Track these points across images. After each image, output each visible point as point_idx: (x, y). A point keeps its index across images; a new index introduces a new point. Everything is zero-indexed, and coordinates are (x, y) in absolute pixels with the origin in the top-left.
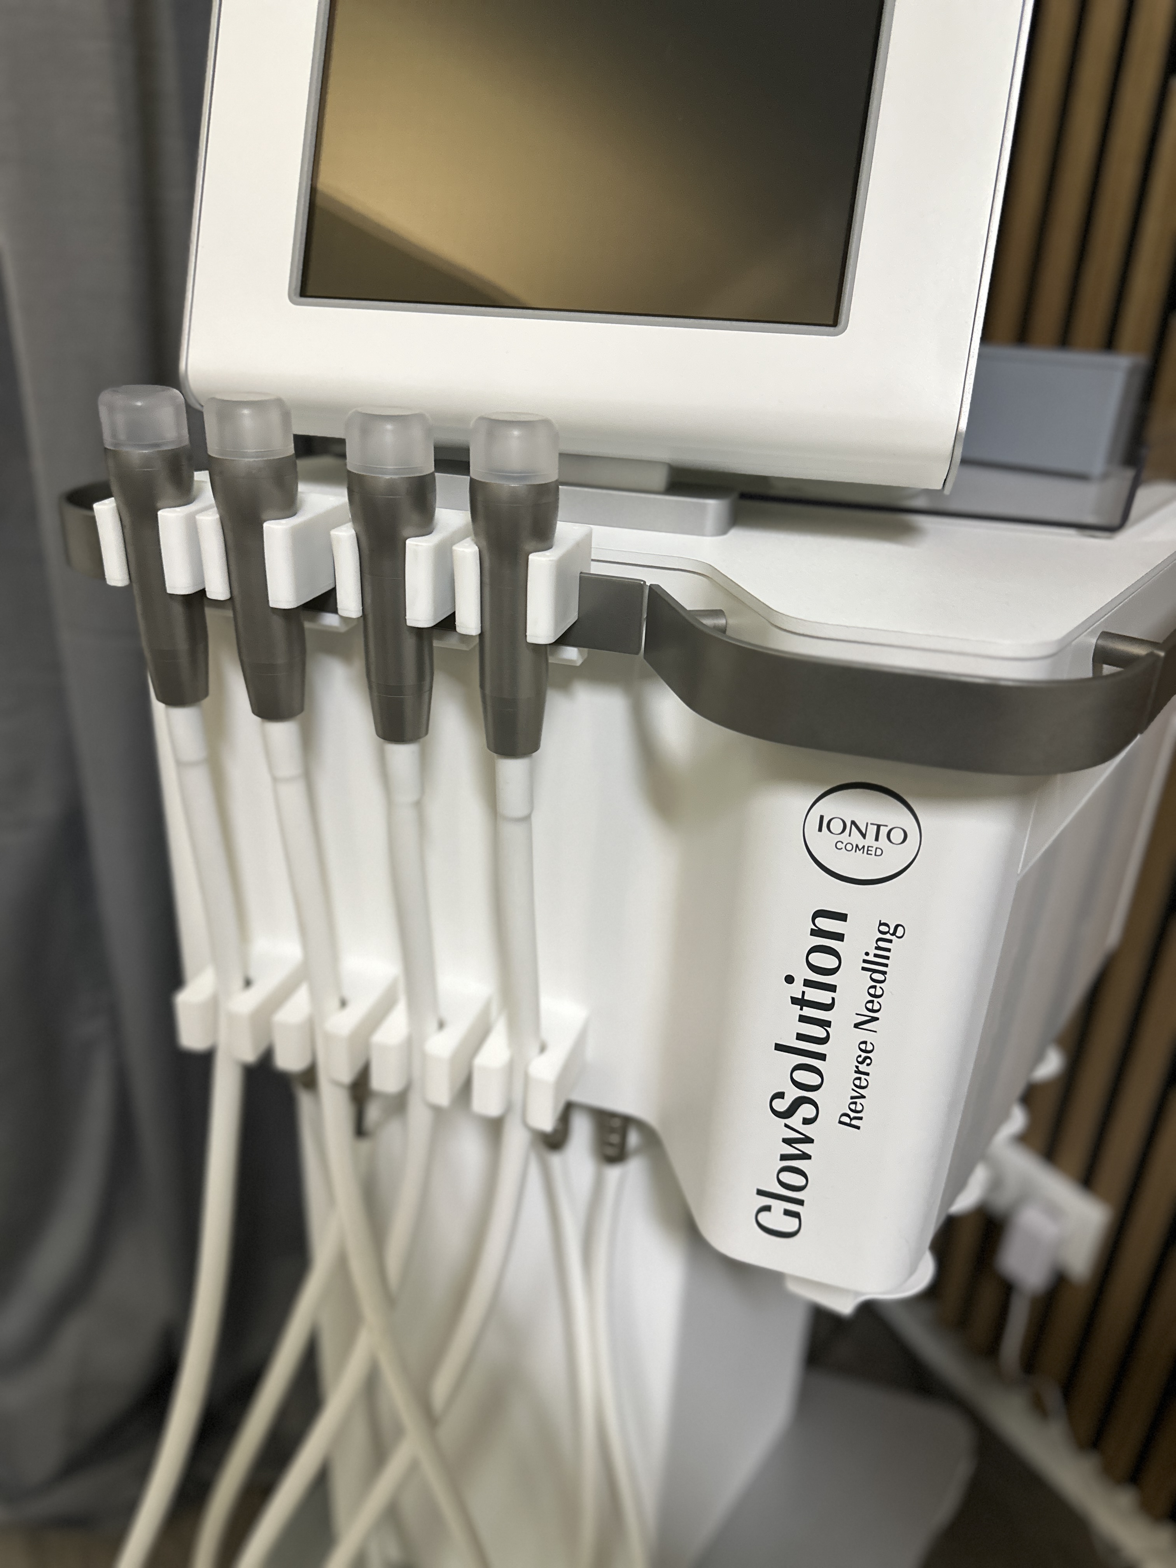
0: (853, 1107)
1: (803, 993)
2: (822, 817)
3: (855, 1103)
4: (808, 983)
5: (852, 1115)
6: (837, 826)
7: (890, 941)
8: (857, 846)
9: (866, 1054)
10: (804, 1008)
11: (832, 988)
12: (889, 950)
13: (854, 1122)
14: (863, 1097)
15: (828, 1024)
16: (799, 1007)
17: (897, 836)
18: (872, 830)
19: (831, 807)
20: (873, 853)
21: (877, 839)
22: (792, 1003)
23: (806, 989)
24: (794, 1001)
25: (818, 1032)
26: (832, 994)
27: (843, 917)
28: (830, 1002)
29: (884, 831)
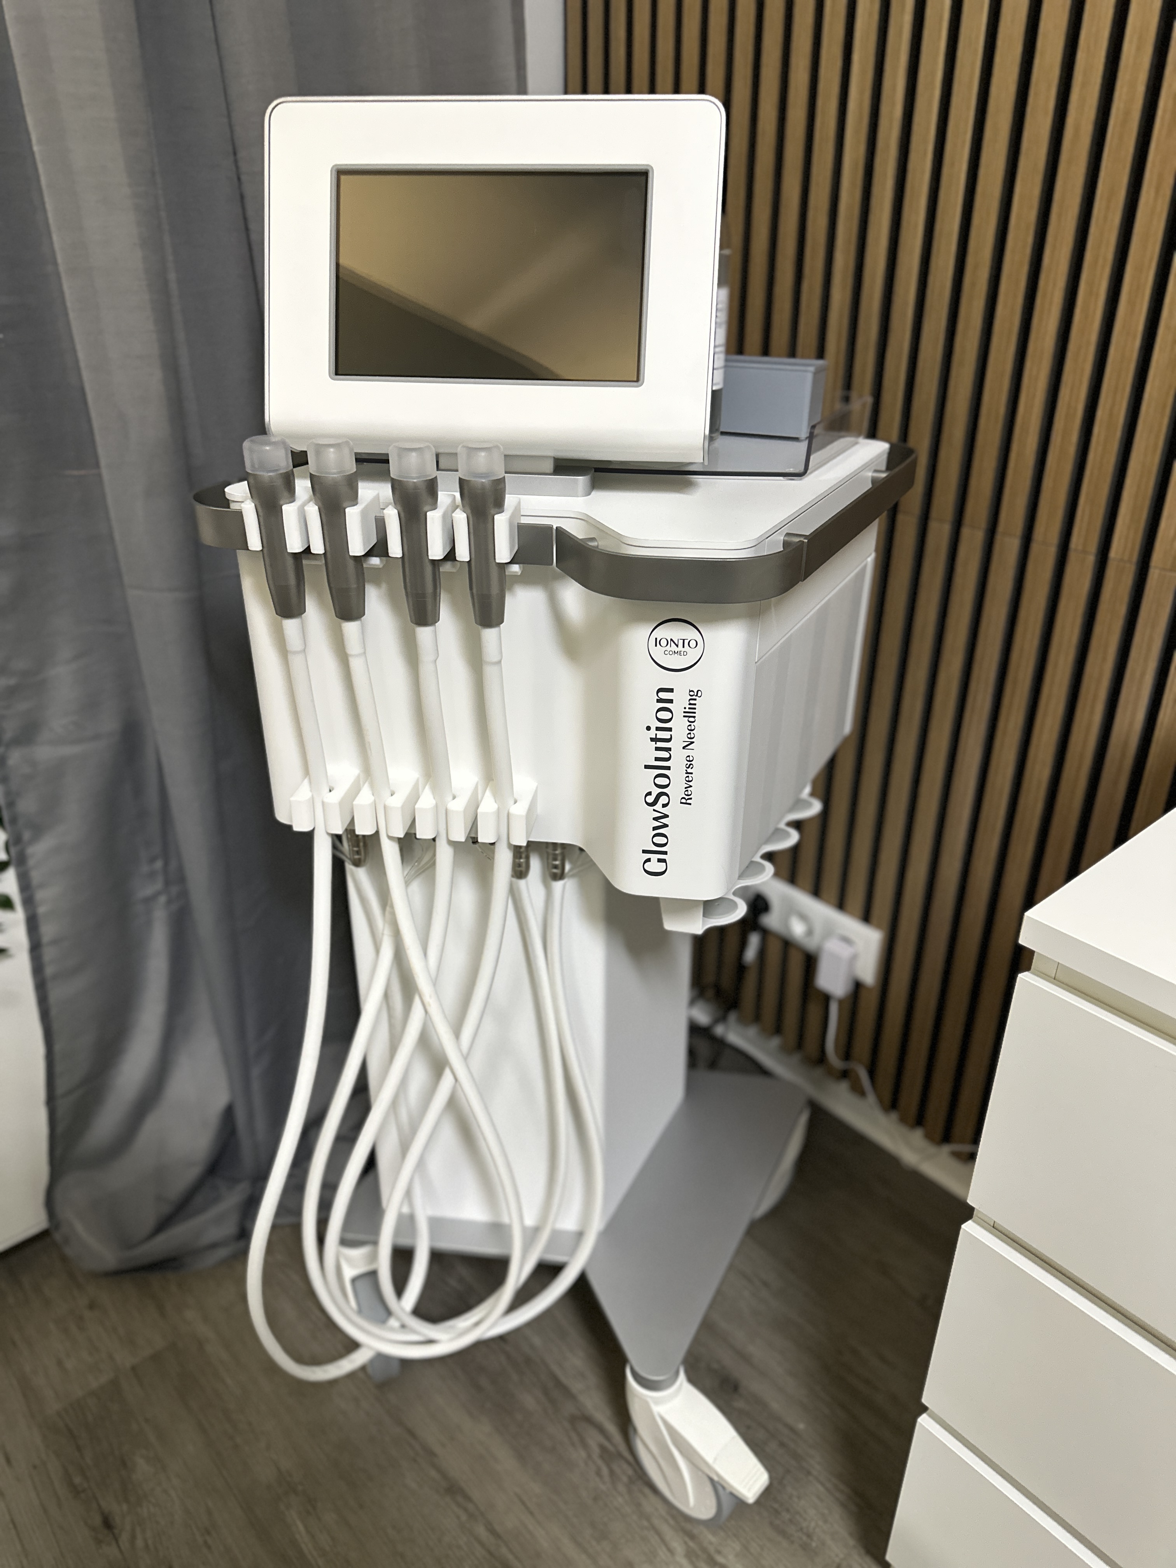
0: (686, 793)
1: (656, 734)
2: (656, 639)
3: (687, 791)
4: (658, 729)
5: (687, 797)
6: (664, 642)
7: (695, 700)
8: (674, 651)
9: (690, 763)
10: (657, 743)
11: (670, 729)
12: (695, 704)
13: (688, 801)
14: (691, 786)
15: (669, 749)
16: (654, 743)
17: (693, 644)
18: (681, 643)
19: (659, 633)
20: (682, 654)
21: (683, 647)
22: (651, 741)
23: (657, 732)
24: (652, 740)
25: (665, 755)
26: (670, 733)
27: (671, 690)
28: (669, 737)
29: (686, 642)
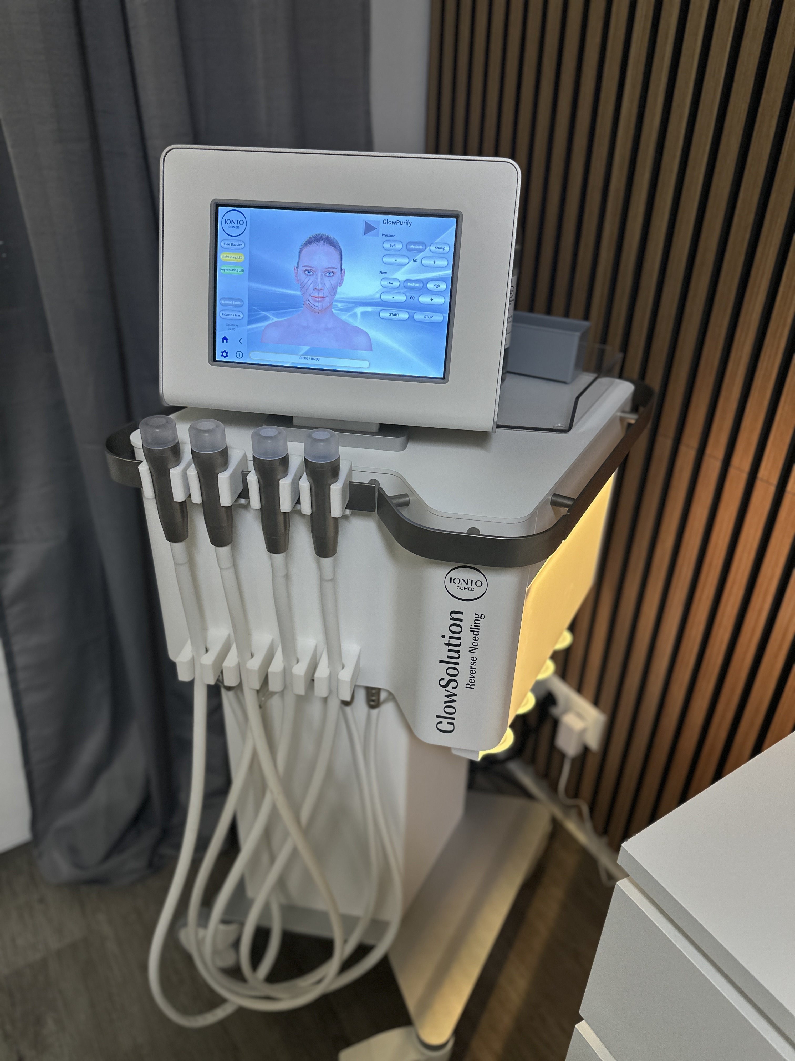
0: (471, 681)
1: (449, 641)
2: (451, 578)
4: (450, 637)
5: (471, 684)
6: (457, 581)
7: (480, 620)
9: (474, 661)
10: (450, 646)
11: (459, 639)
12: (479, 624)
13: (471, 687)
14: (474, 677)
15: (459, 652)
16: (447, 646)
17: (479, 584)
18: (470, 582)
19: (454, 574)
20: (471, 590)
21: (472, 585)
24: (445, 644)
25: (455, 655)
27: (462, 613)
28: (459, 644)
29: (474, 582)
